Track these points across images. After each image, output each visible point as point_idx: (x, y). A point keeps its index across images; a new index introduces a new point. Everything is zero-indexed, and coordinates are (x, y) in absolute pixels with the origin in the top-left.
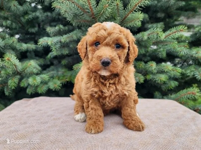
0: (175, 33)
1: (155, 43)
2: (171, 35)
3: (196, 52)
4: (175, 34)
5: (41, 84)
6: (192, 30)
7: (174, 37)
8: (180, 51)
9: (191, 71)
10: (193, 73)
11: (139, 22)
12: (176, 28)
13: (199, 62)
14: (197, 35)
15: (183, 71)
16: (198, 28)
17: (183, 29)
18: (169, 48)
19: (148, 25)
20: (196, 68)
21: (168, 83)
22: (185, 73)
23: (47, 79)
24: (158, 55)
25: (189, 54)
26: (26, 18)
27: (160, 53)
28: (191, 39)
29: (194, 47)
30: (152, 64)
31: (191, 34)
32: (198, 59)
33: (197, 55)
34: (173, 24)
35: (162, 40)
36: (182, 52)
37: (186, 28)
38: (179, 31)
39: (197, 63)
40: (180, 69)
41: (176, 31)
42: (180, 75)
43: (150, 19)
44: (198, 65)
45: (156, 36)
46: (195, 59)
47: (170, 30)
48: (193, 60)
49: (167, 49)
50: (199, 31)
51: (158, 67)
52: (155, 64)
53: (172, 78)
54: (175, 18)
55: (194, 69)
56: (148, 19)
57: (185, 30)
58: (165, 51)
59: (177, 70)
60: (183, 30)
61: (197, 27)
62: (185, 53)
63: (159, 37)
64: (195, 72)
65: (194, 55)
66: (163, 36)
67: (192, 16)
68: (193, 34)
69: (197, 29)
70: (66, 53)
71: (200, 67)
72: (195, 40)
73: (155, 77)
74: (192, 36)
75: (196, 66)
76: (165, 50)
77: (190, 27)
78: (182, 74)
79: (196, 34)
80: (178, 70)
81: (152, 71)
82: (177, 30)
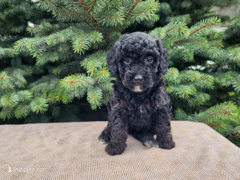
0: (204, 28)
1: (178, 42)
2: (199, 31)
3: (233, 54)
4: (205, 30)
5: (19, 104)
6: (227, 23)
7: (203, 33)
8: (212, 53)
9: (227, 80)
10: (230, 82)
11: (151, 13)
12: (205, 21)
13: (237, 67)
14: (234, 30)
15: (217, 79)
16: (235, 20)
17: (215, 22)
18: (198, 48)
19: (170, 19)
20: (234, 75)
21: (196, 96)
22: (219, 82)
23: (29, 97)
24: (183, 58)
25: (224, 57)
26: (6, 13)
27: (185, 56)
28: (226, 35)
29: (230, 47)
30: (172, 72)
31: (225, 30)
32: (236, 63)
33: (235, 57)
34: (202, 17)
35: (187, 38)
36: (215, 54)
37: (220, 20)
38: (210, 24)
39: (235, 69)
40: (212, 78)
41: (205, 25)
42: (213, 85)
43: (173, 10)
44: (236, 70)
45: (177, 32)
46: (233, 64)
47: (197, 24)
48: (230, 64)
49: (195, 49)
50: (235, 24)
51: (182, 76)
52: (177, 71)
53: (201, 89)
54: (205, 9)
55: (231, 76)
56: (170, 11)
57: (217, 23)
58: (193, 53)
59: (208, 79)
60: (215, 24)
61: (233, 19)
62: (218, 55)
63: (182, 33)
64: (233, 81)
65: (231, 58)
66: (187, 33)
67: (227, 6)
68: (229, 29)
69: (234, 22)
70: (55, 59)
71: (239, 74)
72: (230, 37)
73: (178, 90)
74: (226, 32)
75: (234, 73)
76: (192, 50)
77: (224, 19)
78: (216, 84)
79: (232, 29)
80: (210, 78)
81: (173, 80)
82: (207, 23)
